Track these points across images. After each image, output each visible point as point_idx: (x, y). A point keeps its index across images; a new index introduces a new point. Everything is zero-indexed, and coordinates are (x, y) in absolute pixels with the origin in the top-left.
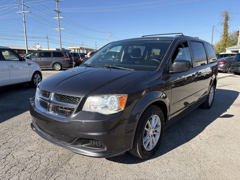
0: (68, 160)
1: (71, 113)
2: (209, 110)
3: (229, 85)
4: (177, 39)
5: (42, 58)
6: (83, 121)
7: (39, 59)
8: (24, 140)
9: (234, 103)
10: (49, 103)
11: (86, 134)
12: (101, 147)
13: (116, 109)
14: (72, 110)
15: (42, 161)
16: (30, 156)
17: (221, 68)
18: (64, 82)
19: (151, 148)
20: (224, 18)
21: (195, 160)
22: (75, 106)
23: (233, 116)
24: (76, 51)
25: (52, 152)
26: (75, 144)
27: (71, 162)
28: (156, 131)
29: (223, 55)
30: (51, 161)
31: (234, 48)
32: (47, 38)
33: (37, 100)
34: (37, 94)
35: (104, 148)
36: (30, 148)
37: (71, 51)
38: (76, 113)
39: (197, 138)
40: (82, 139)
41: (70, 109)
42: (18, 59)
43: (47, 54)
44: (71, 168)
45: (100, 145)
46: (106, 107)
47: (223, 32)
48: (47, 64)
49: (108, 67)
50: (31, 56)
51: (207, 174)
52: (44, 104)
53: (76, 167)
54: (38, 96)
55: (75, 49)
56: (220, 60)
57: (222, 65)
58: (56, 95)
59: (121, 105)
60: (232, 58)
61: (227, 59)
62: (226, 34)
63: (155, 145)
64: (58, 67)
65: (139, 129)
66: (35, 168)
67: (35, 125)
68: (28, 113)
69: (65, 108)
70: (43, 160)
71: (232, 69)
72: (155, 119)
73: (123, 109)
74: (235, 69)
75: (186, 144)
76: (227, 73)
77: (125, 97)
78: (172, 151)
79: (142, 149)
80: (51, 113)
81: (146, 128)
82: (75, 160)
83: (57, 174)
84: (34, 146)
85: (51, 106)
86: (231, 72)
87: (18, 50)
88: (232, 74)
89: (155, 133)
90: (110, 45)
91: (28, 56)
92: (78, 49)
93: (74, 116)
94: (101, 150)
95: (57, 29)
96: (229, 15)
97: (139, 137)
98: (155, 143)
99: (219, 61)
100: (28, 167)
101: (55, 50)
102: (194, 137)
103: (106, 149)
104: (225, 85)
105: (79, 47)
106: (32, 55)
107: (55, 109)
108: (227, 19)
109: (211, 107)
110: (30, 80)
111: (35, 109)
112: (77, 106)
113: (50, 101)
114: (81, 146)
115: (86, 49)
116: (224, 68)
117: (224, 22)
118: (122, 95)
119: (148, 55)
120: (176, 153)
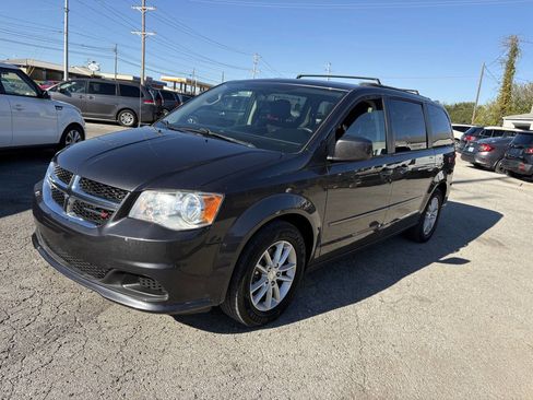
0: (98, 314)
1: (106, 220)
2: (423, 246)
3: (488, 197)
4: (358, 91)
5: (94, 96)
6: (126, 238)
7: (88, 96)
8: (17, 266)
9: (483, 235)
10: (66, 196)
11: (130, 263)
12: (159, 292)
13: (197, 221)
14: (109, 213)
15: (43, 309)
16: (21, 298)
17: (483, 160)
18: (101, 157)
19: (269, 306)
20: (508, 51)
21: (354, 339)
22: (116, 207)
23: (468, 261)
24: (178, 86)
25: (68, 295)
26: (109, 281)
27: (101, 318)
28: (284, 274)
29: (491, 131)
30: (61, 311)
31: (522, 119)
32: (115, 50)
33: (48, 187)
34: (48, 174)
35: (164, 294)
36: (25, 283)
37: (166, 85)
38: (115, 220)
39: (376, 297)
40: (123, 273)
41: (105, 211)
42: (34, 94)
43: (107, 87)
44: (100, 329)
45: (157, 288)
46: (179, 215)
47: (502, 80)
48: (105, 109)
49: (206, 135)
50: (70, 88)
51: (367, 367)
52: (58, 196)
53: (109, 328)
54: (50, 179)
55: (175, 82)
56: (482, 141)
57: (485, 153)
58: (82, 180)
59: (206, 214)
60: (509, 140)
61: (498, 142)
62: (508, 87)
63: (278, 302)
64: (128, 119)
65: (242, 266)
66: (27, 322)
67: (39, 237)
68: (28, 215)
69: (97, 209)
70: (46, 309)
71: (506, 163)
72: (283, 250)
73: (210, 223)
74: (512, 165)
75: (348, 307)
76: (493, 171)
77: (218, 199)
78: (315, 318)
79: (246, 305)
80: (70, 215)
81: (258, 266)
82: (111, 315)
83: (68, 337)
84: (35, 280)
85: (71, 201)
86: (502, 170)
87: (47, 70)
88: (504, 176)
89: (281, 278)
90: (225, 87)
91: (64, 87)
92: (181, 83)
93: (111, 225)
94: (157, 298)
95: (139, 33)
96: (520, 46)
97: (240, 281)
98: (280, 296)
99: (481, 145)
100: (13, 318)
101: (131, 79)
102: (371, 295)
103: (166, 297)
104: (480, 198)
105: (184, 80)
106: (73, 86)
107: (79, 209)
108: (514, 52)
109: (428, 239)
110: (58, 142)
111: (40, 205)
112: (120, 205)
113: (69, 191)
114: (119, 286)
115: (201, 86)
116: (490, 159)
117: (507, 59)
118: (213, 195)
119: (311, 115)
120: (321, 323)
